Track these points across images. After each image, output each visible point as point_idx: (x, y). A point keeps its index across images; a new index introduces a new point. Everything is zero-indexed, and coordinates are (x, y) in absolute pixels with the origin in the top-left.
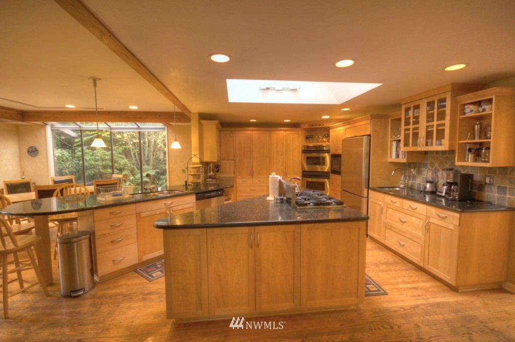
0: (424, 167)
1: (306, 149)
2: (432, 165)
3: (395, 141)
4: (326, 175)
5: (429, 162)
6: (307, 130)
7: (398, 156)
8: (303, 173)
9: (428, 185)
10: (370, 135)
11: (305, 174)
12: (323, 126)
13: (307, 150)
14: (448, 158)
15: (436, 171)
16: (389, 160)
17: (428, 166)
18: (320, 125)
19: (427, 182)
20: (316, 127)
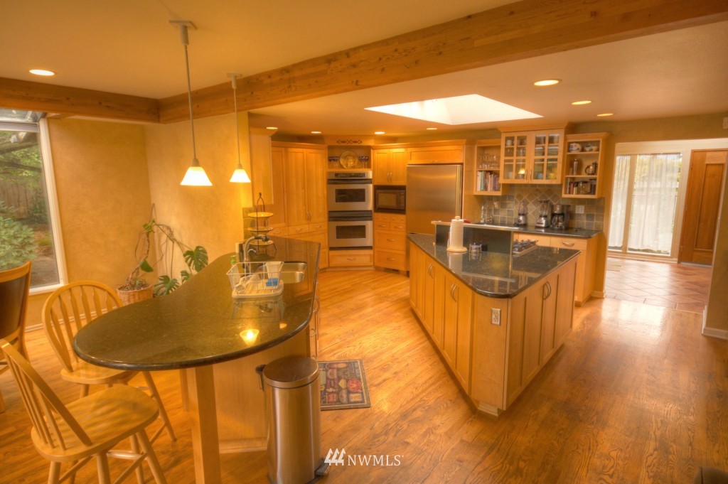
0: (509, 200)
1: (334, 178)
2: (520, 197)
3: (481, 171)
4: (366, 215)
5: (515, 194)
6: (330, 148)
7: (486, 188)
8: (329, 214)
9: (521, 218)
10: (462, 164)
11: (333, 216)
12: (361, 144)
13: (334, 180)
14: (537, 190)
15: (526, 203)
16: (475, 193)
17: (515, 198)
18: (355, 142)
19: (520, 215)
20: (350, 144)
